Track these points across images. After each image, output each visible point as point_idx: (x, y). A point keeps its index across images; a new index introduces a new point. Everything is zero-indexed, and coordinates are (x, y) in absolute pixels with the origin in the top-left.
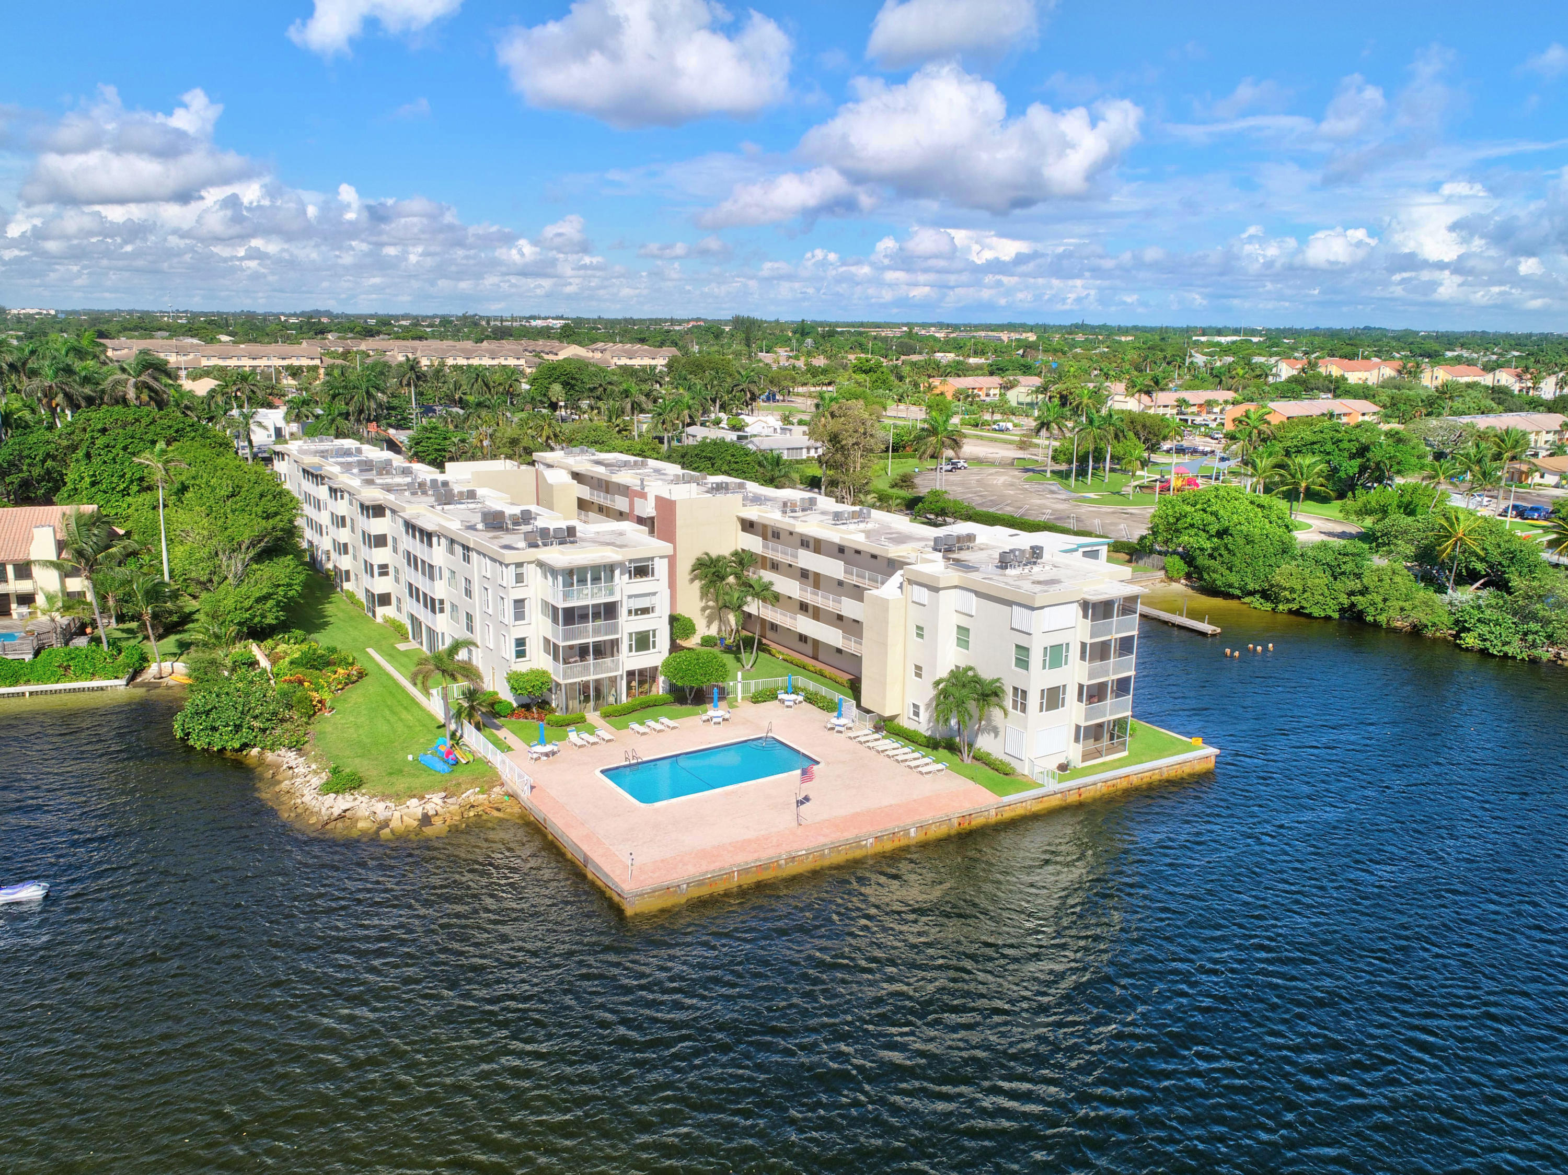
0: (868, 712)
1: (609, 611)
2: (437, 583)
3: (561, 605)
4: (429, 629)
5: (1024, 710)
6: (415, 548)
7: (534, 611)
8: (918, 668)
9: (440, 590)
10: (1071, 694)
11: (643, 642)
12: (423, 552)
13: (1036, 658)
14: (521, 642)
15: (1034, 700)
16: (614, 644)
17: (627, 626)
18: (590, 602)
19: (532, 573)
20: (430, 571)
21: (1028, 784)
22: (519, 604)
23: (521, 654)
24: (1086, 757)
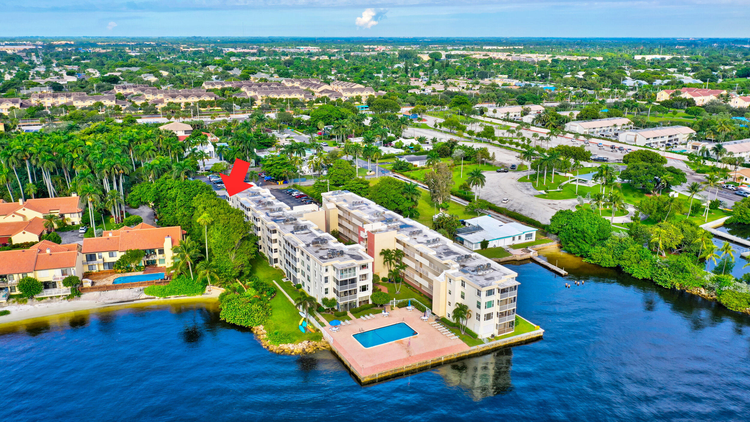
0: (434, 314)
1: (353, 281)
2: (298, 263)
3: (339, 280)
4: (294, 276)
5: (479, 320)
6: (289, 249)
7: (330, 280)
8: (449, 303)
9: (298, 265)
10: (495, 315)
11: (364, 289)
12: (292, 252)
13: (483, 306)
14: (326, 289)
15: (482, 317)
16: (355, 291)
17: (360, 284)
18: (348, 278)
19: (330, 269)
20: (295, 259)
21: (481, 342)
22: (326, 278)
23: (326, 293)
24: (499, 333)
